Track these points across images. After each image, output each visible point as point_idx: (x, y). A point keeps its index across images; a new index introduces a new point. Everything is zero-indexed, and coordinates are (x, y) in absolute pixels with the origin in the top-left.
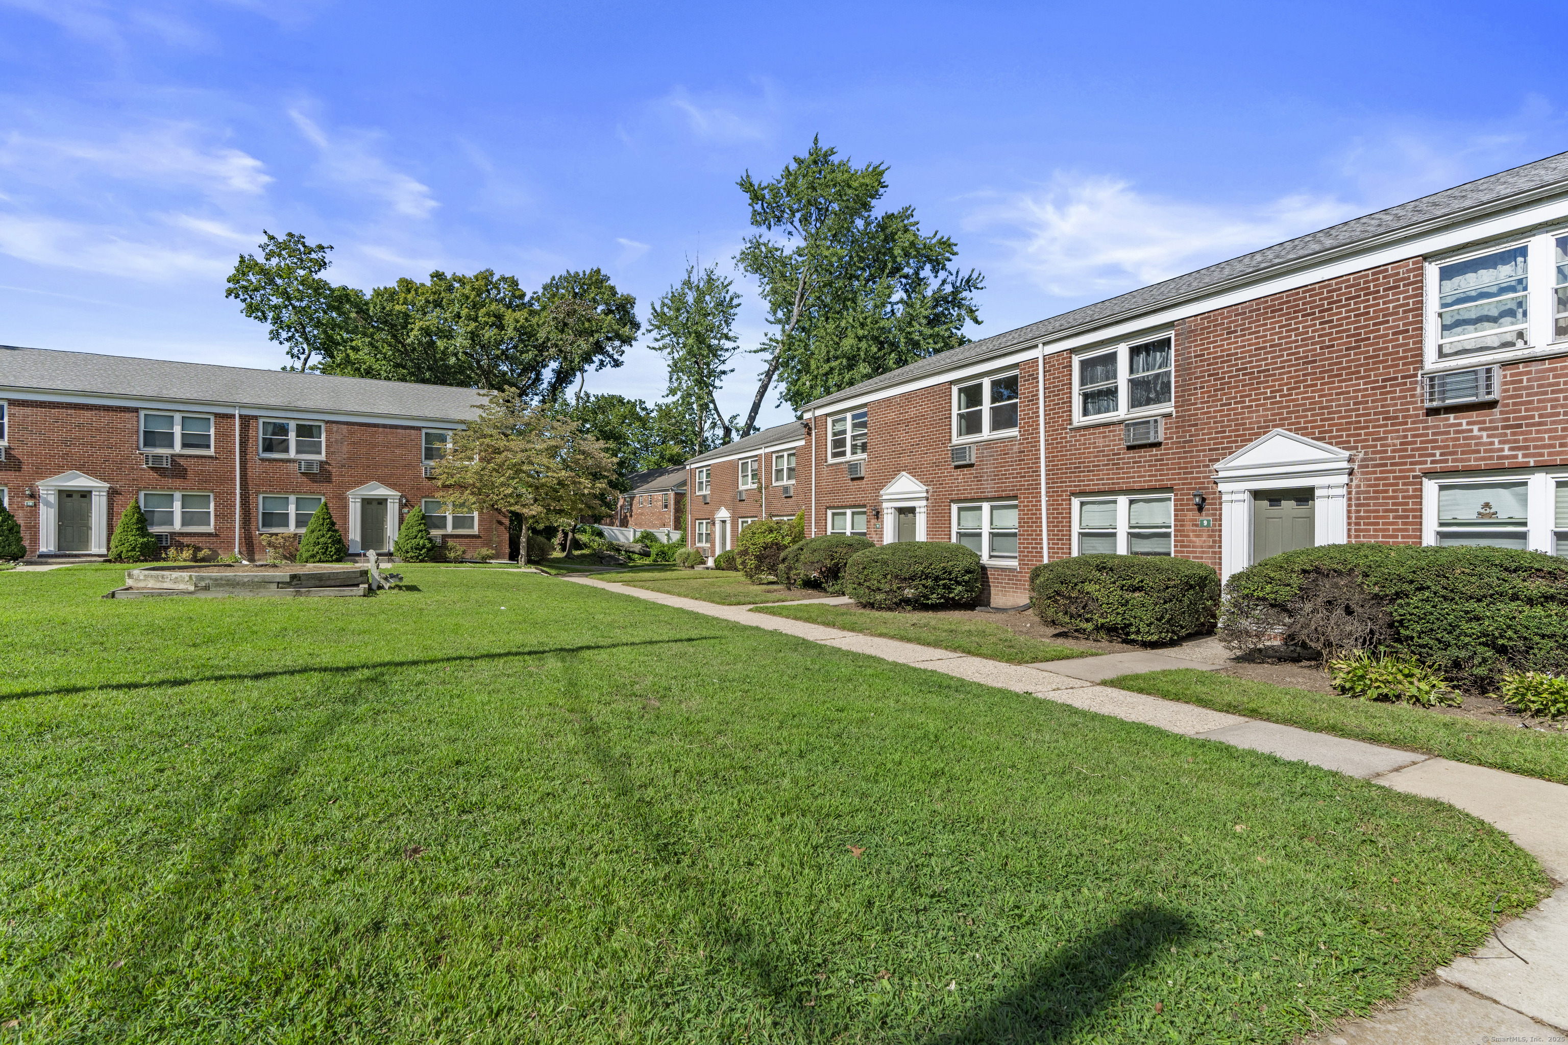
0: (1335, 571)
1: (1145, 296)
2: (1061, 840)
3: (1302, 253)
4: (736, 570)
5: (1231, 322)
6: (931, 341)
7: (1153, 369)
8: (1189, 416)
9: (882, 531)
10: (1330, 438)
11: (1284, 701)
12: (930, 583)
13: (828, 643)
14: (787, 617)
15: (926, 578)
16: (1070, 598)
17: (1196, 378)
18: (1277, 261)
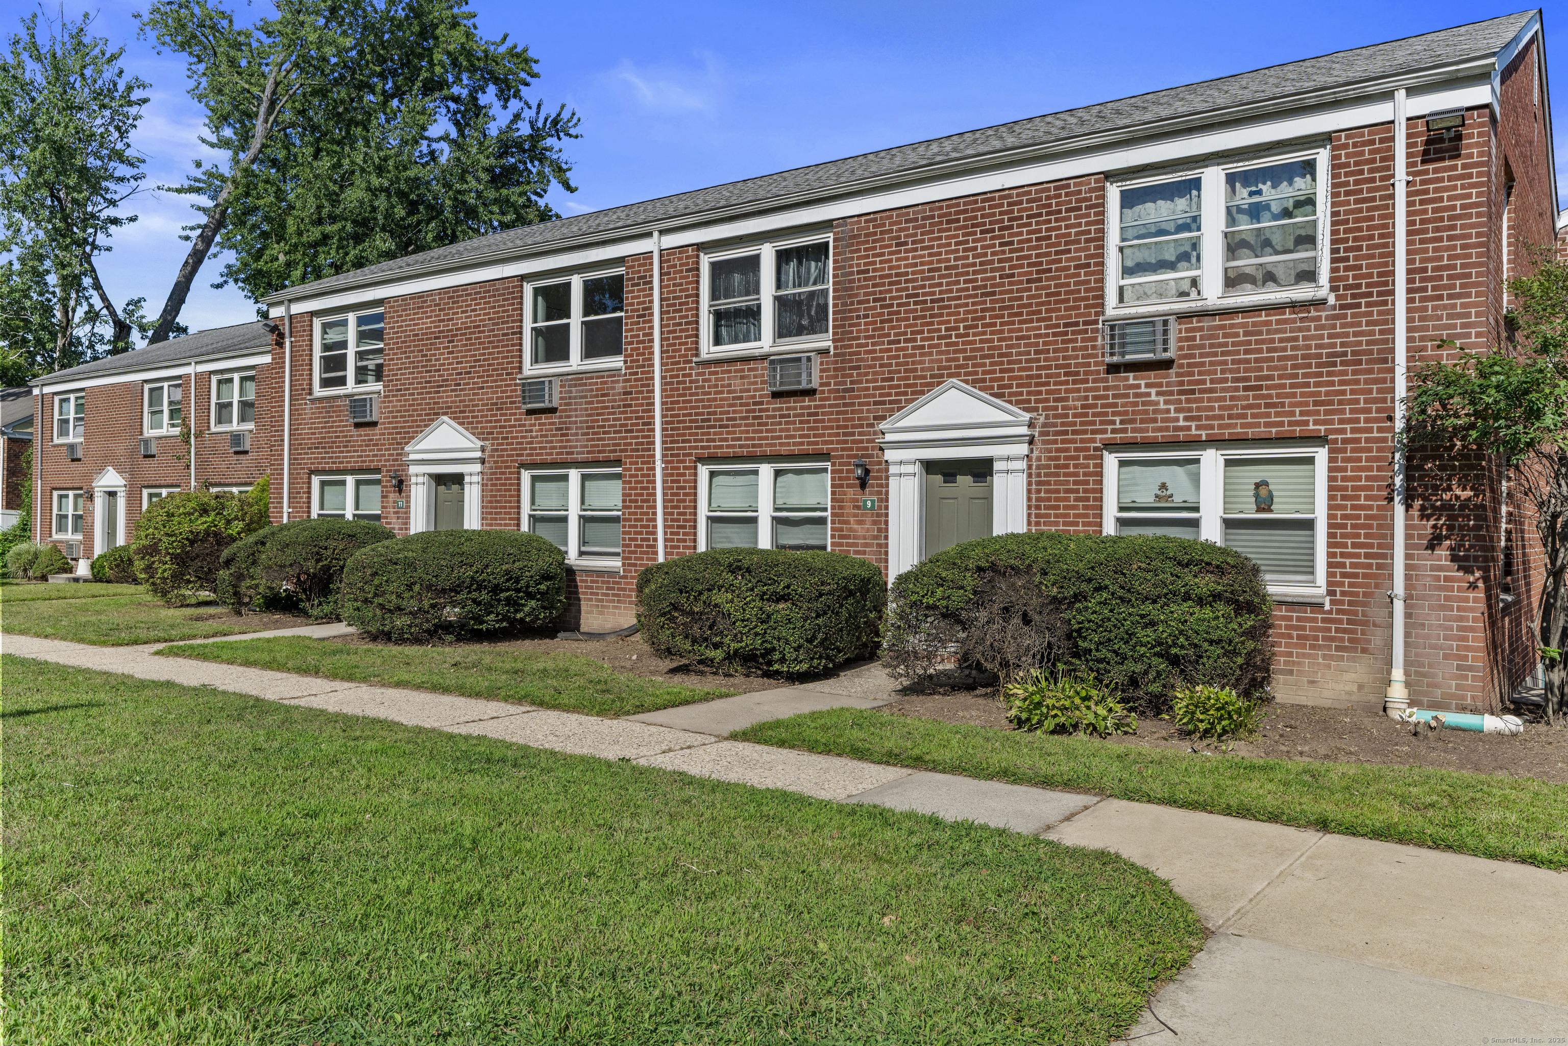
0: (1013, 569)
1: (798, 179)
2: (652, 977)
3: (982, 149)
4: (136, 581)
5: (901, 230)
6: (495, 209)
7: (806, 285)
8: (851, 354)
9: (408, 513)
10: (1010, 394)
11: (954, 742)
12: (484, 596)
13: (303, 703)
14: (230, 662)
15: (479, 589)
16: (691, 613)
17: (859, 302)
18: (954, 155)
